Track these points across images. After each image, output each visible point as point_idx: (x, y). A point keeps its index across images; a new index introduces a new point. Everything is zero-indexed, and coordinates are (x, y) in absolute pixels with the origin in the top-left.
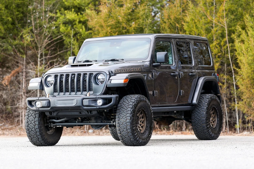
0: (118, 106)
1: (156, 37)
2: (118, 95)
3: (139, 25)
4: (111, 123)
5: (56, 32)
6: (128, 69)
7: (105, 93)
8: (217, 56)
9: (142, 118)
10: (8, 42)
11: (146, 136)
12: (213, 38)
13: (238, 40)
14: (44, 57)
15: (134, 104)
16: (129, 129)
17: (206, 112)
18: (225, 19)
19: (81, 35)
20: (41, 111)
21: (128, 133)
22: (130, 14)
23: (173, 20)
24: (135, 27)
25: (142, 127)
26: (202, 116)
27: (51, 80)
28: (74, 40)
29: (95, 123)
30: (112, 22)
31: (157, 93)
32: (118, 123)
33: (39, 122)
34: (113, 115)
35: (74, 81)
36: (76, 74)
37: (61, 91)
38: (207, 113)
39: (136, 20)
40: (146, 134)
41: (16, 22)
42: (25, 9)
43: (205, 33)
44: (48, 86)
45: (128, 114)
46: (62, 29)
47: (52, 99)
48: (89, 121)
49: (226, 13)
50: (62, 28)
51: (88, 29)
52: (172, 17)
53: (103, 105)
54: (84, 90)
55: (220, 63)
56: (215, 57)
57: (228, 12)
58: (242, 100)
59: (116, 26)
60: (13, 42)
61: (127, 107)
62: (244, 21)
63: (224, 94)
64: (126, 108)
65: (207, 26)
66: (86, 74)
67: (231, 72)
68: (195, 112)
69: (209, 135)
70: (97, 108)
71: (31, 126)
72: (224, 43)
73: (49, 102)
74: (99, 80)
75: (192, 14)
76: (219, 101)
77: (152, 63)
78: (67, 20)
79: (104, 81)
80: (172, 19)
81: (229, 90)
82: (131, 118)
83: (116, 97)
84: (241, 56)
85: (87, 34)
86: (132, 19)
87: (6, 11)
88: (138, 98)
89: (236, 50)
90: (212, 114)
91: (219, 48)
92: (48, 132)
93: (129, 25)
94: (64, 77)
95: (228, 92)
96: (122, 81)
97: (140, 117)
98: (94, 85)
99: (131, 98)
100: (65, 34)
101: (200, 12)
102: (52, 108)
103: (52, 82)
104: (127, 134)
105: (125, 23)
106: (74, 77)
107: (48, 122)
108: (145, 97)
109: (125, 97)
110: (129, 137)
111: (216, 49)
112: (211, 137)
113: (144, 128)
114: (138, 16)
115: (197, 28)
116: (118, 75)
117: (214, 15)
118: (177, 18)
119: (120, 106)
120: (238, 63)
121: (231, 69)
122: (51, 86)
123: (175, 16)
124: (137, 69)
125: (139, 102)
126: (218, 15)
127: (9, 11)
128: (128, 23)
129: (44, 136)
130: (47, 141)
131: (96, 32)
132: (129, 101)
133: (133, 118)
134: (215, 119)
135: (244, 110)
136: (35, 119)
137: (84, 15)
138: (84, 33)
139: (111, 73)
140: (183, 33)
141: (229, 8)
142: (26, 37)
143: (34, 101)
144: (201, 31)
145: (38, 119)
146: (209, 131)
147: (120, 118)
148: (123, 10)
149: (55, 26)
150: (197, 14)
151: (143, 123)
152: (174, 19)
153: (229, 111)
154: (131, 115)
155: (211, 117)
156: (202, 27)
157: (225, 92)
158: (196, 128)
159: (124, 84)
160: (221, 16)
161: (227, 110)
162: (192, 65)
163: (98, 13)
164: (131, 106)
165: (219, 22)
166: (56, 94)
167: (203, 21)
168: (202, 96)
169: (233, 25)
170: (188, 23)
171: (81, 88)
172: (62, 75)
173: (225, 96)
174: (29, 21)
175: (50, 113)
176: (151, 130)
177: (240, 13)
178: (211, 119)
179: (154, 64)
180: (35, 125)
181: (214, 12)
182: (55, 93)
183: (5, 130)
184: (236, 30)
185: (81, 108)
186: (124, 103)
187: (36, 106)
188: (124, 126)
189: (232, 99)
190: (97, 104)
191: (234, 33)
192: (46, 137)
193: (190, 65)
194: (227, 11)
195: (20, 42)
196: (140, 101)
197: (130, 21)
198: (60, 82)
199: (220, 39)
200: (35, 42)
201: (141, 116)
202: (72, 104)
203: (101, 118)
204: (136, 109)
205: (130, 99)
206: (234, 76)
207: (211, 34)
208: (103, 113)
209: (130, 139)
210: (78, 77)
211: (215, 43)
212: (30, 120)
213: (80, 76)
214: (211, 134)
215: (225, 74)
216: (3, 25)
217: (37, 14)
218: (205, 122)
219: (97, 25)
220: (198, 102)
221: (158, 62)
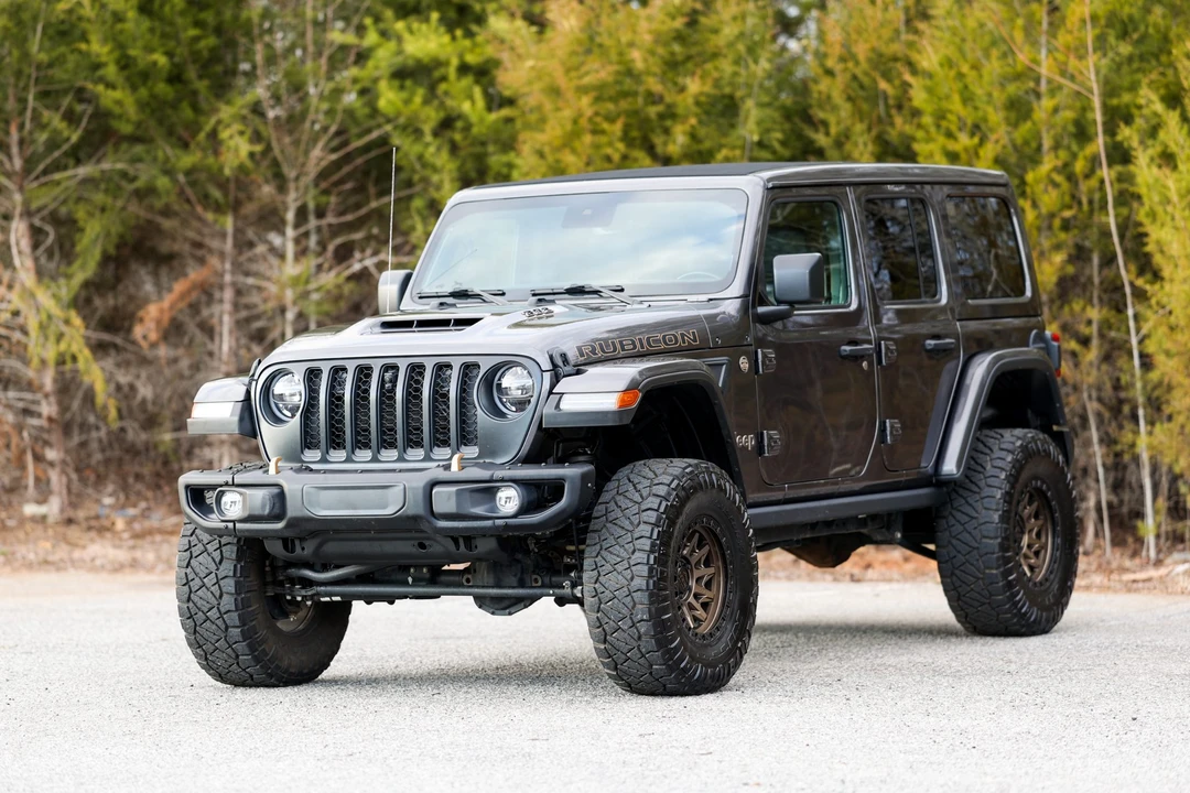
0: (595, 514)
1: (770, 185)
2: (591, 467)
3: (717, 83)
4: (564, 587)
5: (362, 112)
6: (640, 339)
7: (532, 458)
8: (1057, 223)
9: (707, 564)
10: (155, 159)
11: (724, 649)
12: (1040, 138)
13: (1151, 152)
14: (313, 223)
15: (664, 504)
16: (642, 620)
17: (1000, 512)
18: (1092, 59)
19: (468, 128)
20: (246, 534)
21: (639, 638)
22: (679, 37)
23: (864, 65)
24: (702, 94)
25: (705, 606)
26: (985, 533)
27: (293, 392)
28: (439, 149)
29: (493, 587)
30: (599, 72)
31: (775, 442)
32: (594, 594)
33: (237, 583)
34: (574, 552)
35: (393, 398)
36: (403, 365)
37: (335, 441)
38: (1005, 518)
39: (705, 62)
40: (723, 640)
41: (191, 73)
42: (228, 14)
43: (1007, 120)
44: (278, 421)
45: (637, 554)
46: (389, 102)
47: (293, 483)
48: (465, 577)
49: (1097, 31)
50: (388, 98)
51: (496, 101)
52: (861, 50)
53: (523, 510)
54: (439, 438)
55: (1073, 251)
56: (1050, 227)
57: (1107, 26)
58: (1170, 418)
59: (618, 88)
60: (178, 158)
61: (635, 520)
62: (1176, 69)
63: (1090, 387)
64: (632, 523)
65: (1012, 89)
66: (449, 366)
67: (1119, 288)
68: (954, 512)
69: (1015, 615)
70: (496, 528)
71: (204, 597)
72: (1089, 165)
73: (281, 497)
74: (507, 394)
75: (947, 35)
76: (1061, 458)
77: (754, 307)
78: (410, 62)
79: (529, 401)
80: (861, 57)
81: (1110, 369)
82: (651, 570)
83: (584, 477)
84: (1163, 225)
85: (496, 122)
86: (689, 58)
87: (146, 23)
88: (683, 477)
89: (1139, 197)
90: (1029, 518)
91: (1065, 185)
92: (281, 625)
93: (675, 84)
94: (349, 378)
95: (1106, 379)
96: (610, 403)
97: (693, 560)
98: (482, 417)
99: (651, 475)
100: (402, 120)
101: (982, 25)
102: (295, 523)
103: (297, 398)
104: (635, 644)
105: (655, 75)
106: (394, 381)
107: (281, 578)
108: (717, 470)
109: (625, 471)
110: (643, 656)
111: (1054, 193)
112: (1023, 626)
113: (716, 609)
114: (712, 43)
115: (967, 98)
116: (592, 371)
117: (1043, 39)
118: (881, 55)
119: (600, 514)
120: (1148, 256)
121: (1118, 275)
122: (293, 416)
123: (875, 43)
124: (682, 335)
125: (686, 493)
126: (1063, 38)
127: (157, 24)
128: (670, 75)
129: (264, 641)
130: (278, 667)
131: (533, 117)
132: (645, 493)
133: (662, 572)
134: (1043, 539)
135: (1177, 460)
136: (221, 568)
137: (479, 39)
138: (482, 120)
139: (561, 364)
140: (909, 118)
141: (1110, 7)
142: (231, 137)
143: (213, 487)
144: (985, 111)
145: (235, 566)
146: (1018, 598)
147: (600, 569)
148: (650, 18)
149: (358, 87)
150: (969, 38)
151: (708, 585)
152: (869, 60)
153: (1110, 461)
154: (652, 557)
155: (1023, 533)
156: (990, 95)
157: (1091, 379)
158: (958, 583)
159: (619, 413)
160: (1072, 46)
161: (1103, 456)
162: (939, 300)
163: (541, 32)
164: (652, 516)
165: (1063, 73)
166: (312, 456)
167: (994, 67)
168: (984, 439)
169: (1126, 82)
170: (930, 76)
171: (426, 428)
172: (338, 371)
173: (1094, 394)
174: (245, 66)
175: (288, 543)
176: (748, 619)
177: (1158, 31)
178: (1025, 540)
179: (761, 310)
180: (221, 596)
181: (1045, 25)
182: (307, 452)
183: (149, 538)
184: (1140, 107)
185: (424, 526)
186: (621, 500)
187: (221, 512)
188: (621, 605)
189: (1126, 409)
190: (494, 509)
191: (1128, 120)
192: (272, 648)
193: (928, 300)
194: (1103, 22)
195: (206, 157)
196: (696, 490)
197: (681, 69)
198: (331, 403)
199: (1068, 148)
200: (270, 156)
201: (699, 554)
202: (384, 507)
203: (519, 566)
204: (677, 527)
205: (647, 483)
206: (1134, 306)
207: (1029, 124)
208: (529, 542)
209: (647, 665)
210: (411, 378)
211: (1048, 163)
212: (197, 570)
213: (421, 374)
214: (1023, 611)
215: (1096, 300)
216: (134, 88)
217: (280, 41)
218: (998, 559)
219: (537, 86)
220: (968, 468)
221: (779, 302)
